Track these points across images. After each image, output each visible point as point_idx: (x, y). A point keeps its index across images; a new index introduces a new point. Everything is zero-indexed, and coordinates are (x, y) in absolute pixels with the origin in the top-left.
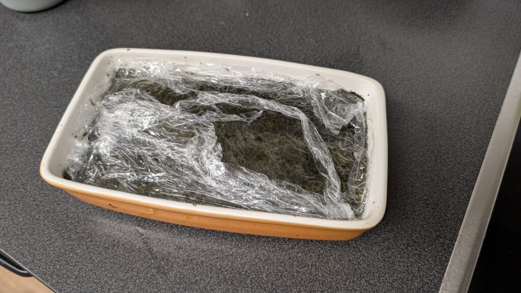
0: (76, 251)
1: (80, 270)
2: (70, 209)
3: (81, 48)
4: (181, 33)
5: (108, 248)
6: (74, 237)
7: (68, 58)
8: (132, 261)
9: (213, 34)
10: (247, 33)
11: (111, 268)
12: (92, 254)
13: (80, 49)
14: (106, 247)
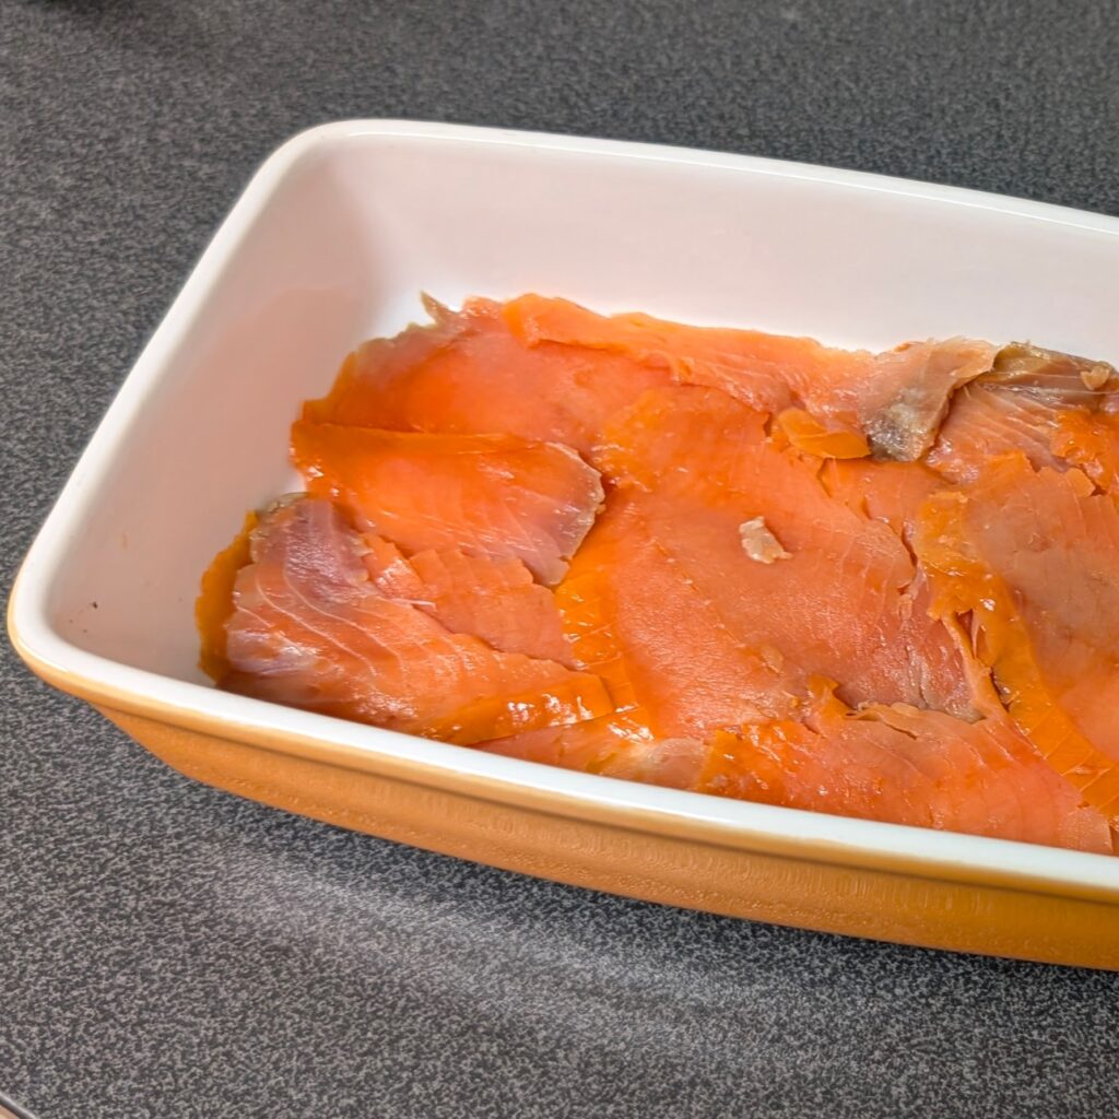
0: (144, 965)
1: (161, 1043)
2: (115, 787)
3: (160, 104)
4: (610, 53)
5: (286, 952)
6: (132, 904)
7: (100, 147)
8: (393, 1006)
9: (752, 62)
10: (902, 58)
11: (299, 1034)
12: (215, 977)
13: (155, 107)
14: (276, 948)
